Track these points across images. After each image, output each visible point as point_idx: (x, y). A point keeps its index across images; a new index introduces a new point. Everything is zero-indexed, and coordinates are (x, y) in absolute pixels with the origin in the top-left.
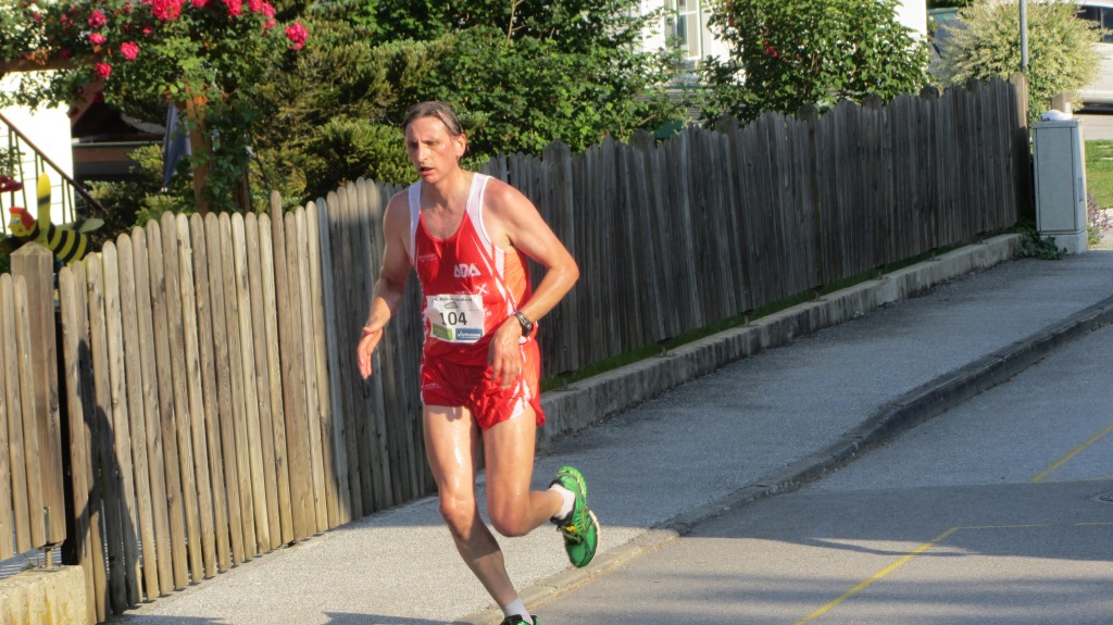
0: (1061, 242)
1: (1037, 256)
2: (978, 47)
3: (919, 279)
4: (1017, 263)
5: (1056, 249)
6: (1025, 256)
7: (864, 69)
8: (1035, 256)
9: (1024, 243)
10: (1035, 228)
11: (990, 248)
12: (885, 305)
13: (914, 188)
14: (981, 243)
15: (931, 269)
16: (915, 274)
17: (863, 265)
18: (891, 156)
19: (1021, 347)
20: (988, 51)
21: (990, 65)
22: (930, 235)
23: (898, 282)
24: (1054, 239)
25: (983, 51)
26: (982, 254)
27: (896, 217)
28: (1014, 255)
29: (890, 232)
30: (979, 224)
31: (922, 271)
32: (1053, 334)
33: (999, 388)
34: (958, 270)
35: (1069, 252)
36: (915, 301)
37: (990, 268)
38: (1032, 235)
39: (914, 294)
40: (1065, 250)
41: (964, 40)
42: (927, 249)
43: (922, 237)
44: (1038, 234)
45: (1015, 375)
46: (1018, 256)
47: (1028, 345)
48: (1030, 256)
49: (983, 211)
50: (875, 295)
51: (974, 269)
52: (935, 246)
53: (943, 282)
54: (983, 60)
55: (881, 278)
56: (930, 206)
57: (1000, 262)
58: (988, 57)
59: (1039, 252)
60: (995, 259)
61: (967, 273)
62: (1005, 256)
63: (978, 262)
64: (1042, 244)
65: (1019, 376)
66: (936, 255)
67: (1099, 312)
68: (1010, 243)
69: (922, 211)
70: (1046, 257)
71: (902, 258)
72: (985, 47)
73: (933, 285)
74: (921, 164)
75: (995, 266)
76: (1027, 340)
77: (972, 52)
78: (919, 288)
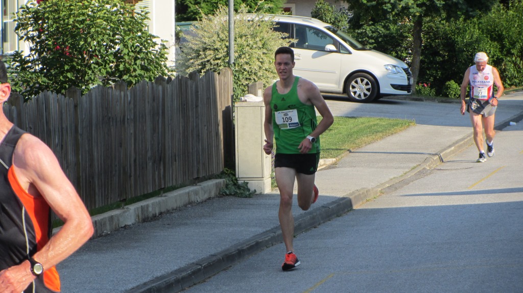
0: (252, 186)
1: (235, 195)
2: (205, 49)
3: (150, 209)
4: (221, 199)
5: (249, 190)
6: (227, 195)
7: (121, 62)
8: (234, 195)
9: (227, 186)
10: (235, 175)
11: (202, 189)
12: (125, 227)
13: (149, 146)
14: (196, 185)
15: (160, 203)
16: (148, 206)
17: (111, 198)
18: (133, 124)
19: (214, 259)
20: (212, 52)
21: (212, 62)
22: (159, 179)
23: (135, 211)
24: (247, 183)
25: (208, 52)
26: (196, 193)
27: (135, 165)
28: (219, 194)
29: (130, 176)
30: (195, 172)
31: (152, 204)
32: (238, 250)
33: (197, 286)
34: (180, 203)
35: (258, 192)
36: (146, 224)
37: (202, 202)
38: (232, 180)
39: (147, 219)
40: (255, 191)
41: (196, 44)
42: (157, 189)
43: (154, 180)
44: (236, 180)
45: (210, 277)
46: (222, 194)
47: (220, 257)
48: (231, 195)
49: (198, 163)
50: (118, 220)
51: (190, 203)
52: (163, 187)
53: (168, 212)
54: (208, 58)
55: (123, 208)
56: (160, 159)
57: (209, 199)
58: (212, 56)
59: (237, 192)
60: (206, 196)
61: (185, 206)
62: (213, 195)
63: (193, 198)
64: (239, 187)
65: (212, 279)
66: (164, 193)
67: (272, 235)
68: (217, 185)
69: (154, 162)
70: (241, 196)
71: (139, 195)
72: (210, 49)
73: (161, 213)
74: (154, 130)
75: (205, 201)
76: (220, 253)
77: (201, 53)
78: (151, 215)
